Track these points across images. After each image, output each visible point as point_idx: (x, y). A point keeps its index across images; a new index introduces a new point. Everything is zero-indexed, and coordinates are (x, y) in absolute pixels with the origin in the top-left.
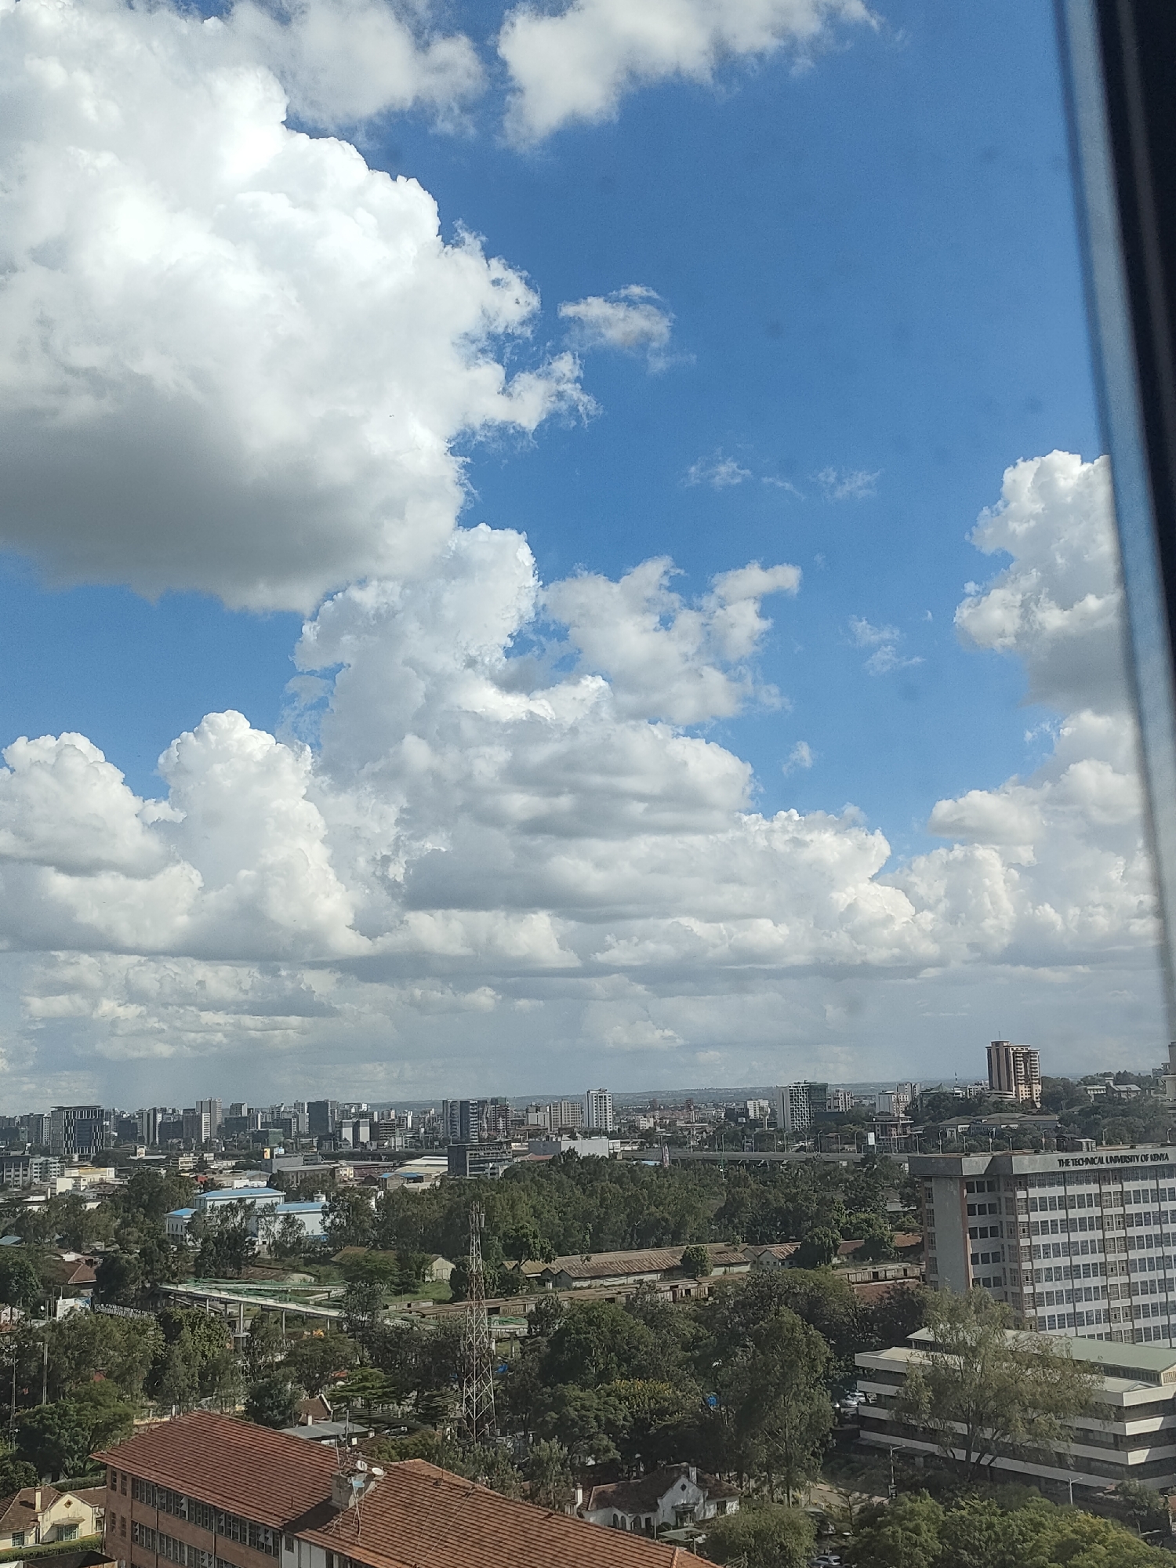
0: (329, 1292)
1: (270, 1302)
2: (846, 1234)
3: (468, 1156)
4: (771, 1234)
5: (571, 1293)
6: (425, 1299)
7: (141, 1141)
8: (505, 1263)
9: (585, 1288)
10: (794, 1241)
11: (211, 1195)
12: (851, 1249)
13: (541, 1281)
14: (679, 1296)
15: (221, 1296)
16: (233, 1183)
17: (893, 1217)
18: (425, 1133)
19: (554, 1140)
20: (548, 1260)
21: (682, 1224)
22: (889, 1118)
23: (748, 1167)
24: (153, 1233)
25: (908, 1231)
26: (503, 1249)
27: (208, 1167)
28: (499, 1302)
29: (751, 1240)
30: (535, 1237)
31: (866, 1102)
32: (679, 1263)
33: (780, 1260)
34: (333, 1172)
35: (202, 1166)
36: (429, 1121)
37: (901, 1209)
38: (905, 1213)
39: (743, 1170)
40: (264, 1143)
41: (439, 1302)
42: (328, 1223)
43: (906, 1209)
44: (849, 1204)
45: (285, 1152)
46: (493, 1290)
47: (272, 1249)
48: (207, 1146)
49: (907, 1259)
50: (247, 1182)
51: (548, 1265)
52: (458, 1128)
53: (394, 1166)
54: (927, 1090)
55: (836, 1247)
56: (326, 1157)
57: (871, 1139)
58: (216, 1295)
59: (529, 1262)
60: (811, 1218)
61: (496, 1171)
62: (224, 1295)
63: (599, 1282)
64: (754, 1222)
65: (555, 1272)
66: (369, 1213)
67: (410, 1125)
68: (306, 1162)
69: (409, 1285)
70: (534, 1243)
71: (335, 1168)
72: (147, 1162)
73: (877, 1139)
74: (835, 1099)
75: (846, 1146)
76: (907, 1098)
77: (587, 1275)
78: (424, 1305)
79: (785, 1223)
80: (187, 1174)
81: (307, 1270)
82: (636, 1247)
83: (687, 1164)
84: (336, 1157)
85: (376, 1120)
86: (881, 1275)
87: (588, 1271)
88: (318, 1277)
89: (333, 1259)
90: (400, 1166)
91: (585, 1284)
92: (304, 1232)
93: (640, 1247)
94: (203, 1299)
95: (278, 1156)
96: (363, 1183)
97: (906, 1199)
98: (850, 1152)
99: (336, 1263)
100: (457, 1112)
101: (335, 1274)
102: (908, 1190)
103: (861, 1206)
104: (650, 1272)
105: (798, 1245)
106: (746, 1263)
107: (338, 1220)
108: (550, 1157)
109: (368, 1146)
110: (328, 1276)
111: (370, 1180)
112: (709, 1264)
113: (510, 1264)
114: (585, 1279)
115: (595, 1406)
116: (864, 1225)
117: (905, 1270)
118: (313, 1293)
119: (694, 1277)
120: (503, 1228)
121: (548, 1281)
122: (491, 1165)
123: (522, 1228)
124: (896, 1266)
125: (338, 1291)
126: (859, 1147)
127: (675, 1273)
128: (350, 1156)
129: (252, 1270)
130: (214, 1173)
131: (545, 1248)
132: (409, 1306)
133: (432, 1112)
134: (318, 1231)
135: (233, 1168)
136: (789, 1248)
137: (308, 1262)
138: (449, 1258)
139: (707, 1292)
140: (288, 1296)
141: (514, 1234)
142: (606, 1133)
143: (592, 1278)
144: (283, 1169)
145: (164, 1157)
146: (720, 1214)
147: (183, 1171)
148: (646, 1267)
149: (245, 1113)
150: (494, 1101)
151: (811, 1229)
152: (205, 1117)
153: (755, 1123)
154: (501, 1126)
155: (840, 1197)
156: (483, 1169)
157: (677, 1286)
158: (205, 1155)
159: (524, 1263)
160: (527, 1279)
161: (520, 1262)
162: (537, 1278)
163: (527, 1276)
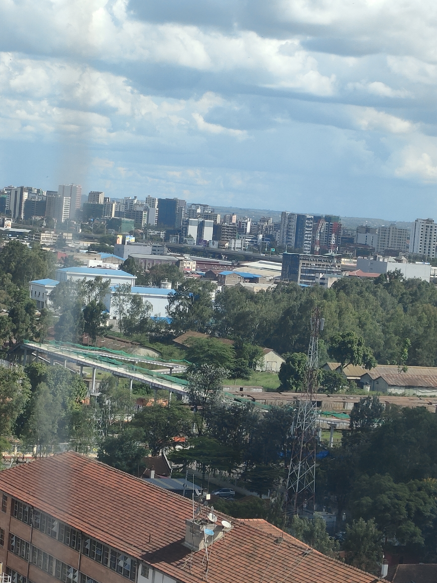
0: (171, 368)
1: (121, 370)
3: (301, 265)
5: (388, 398)
6: (256, 386)
7: (8, 214)
8: (330, 364)
9: (400, 395)
11: (69, 271)
13: (360, 384)
15: (78, 359)
16: (88, 262)
18: (263, 239)
19: (381, 260)
20: (369, 365)
24: (18, 297)
27: (66, 245)
30: (360, 344)
34: (178, 263)
35: (60, 243)
36: (266, 229)
40: (117, 230)
41: (268, 390)
42: (173, 308)
45: (136, 241)
46: (316, 386)
47: (123, 324)
48: (66, 227)
50: (100, 263)
51: (367, 371)
52: (294, 238)
53: (233, 266)
56: (173, 249)
58: (75, 357)
59: (351, 366)
61: (325, 281)
62: (81, 358)
63: (411, 391)
65: (374, 377)
66: (209, 305)
67: (248, 230)
68: (154, 252)
69: (242, 372)
70: (358, 350)
71: (180, 260)
72: (14, 234)
77: (402, 384)
78: (254, 390)
80: (48, 249)
81: (151, 346)
84: (182, 251)
85: (218, 221)
87: (403, 380)
88: (161, 354)
89: (175, 340)
90: (239, 266)
91: (399, 391)
92: (152, 314)
94: (61, 359)
95: (129, 243)
96: (205, 276)
99: (177, 344)
100: (294, 224)
101: (176, 354)
107: (181, 307)
108: (377, 275)
109: (211, 246)
110: (171, 354)
111: (210, 275)
113: (333, 365)
114: (401, 387)
115: (407, 496)
118: (157, 367)
121: (367, 384)
122: (321, 276)
123: (348, 335)
125: (180, 369)
128: (194, 252)
129: (104, 340)
130: (72, 251)
131: (367, 355)
132: (241, 389)
133: (271, 221)
134: (164, 315)
135: (88, 248)
137: (153, 340)
138: (279, 352)
140: (135, 367)
141: (341, 339)
142: (429, 260)
143: (407, 387)
144: (134, 256)
145: (28, 231)
147: (44, 245)
149: (101, 201)
150: (328, 219)
152: (66, 201)
154: (333, 242)
156: (313, 278)
158: (65, 234)
159: (346, 366)
160: (348, 380)
161: (343, 364)
162: (356, 380)
163: (348, 378)
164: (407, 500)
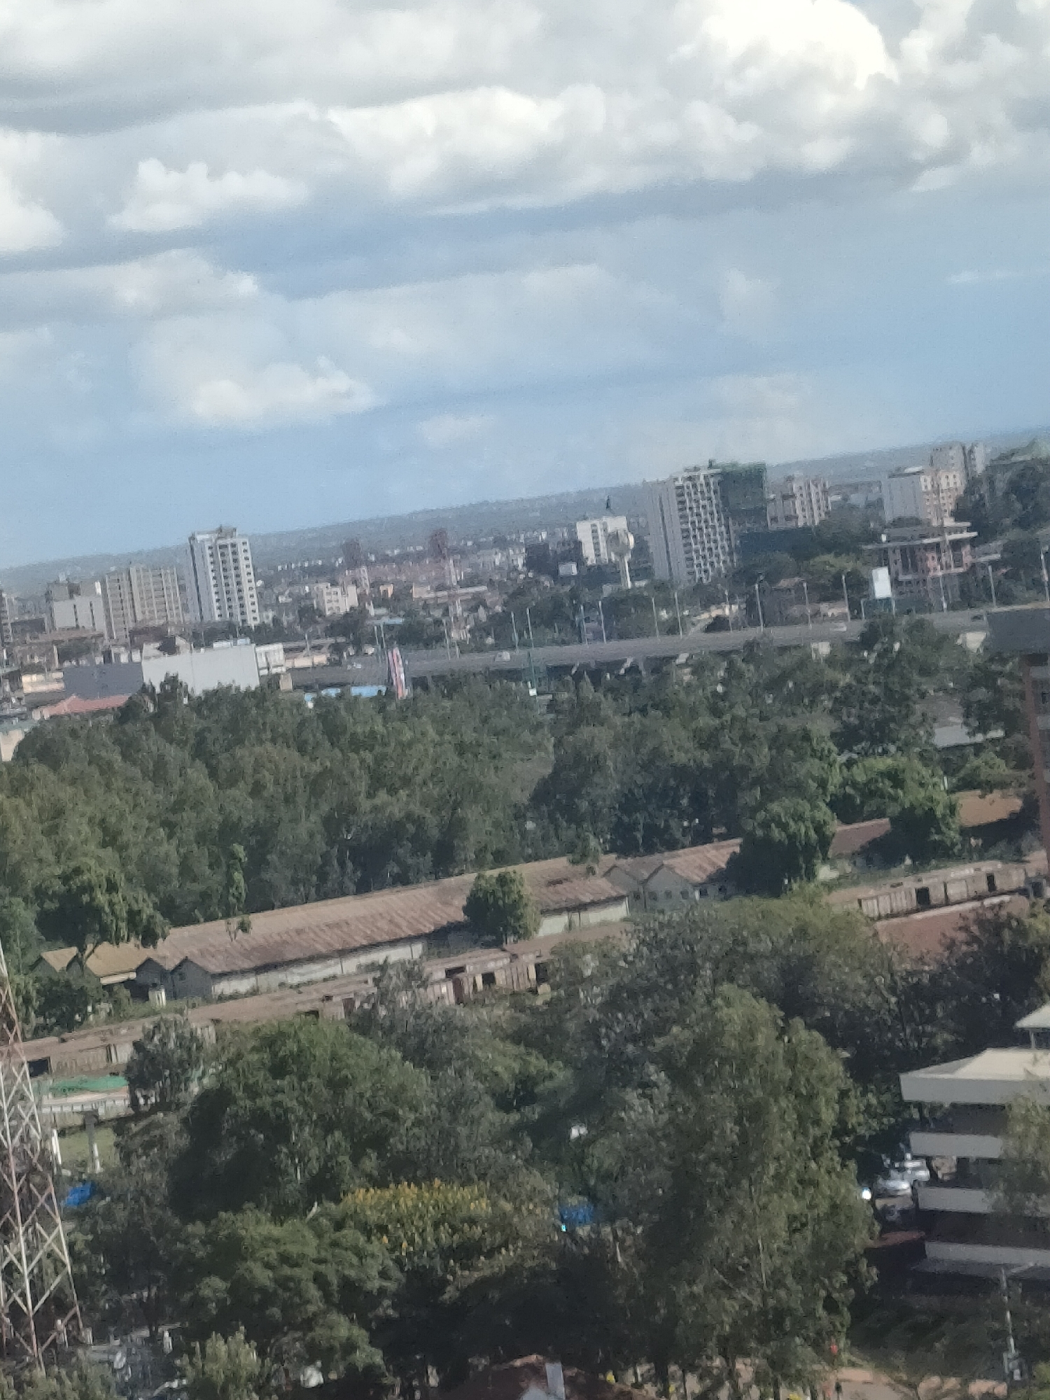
2: (846, 809)
4: (667, 827)
5: (215, 1010)
8: (50, 956)
9: (247, 995)
10: (722, 837)
12: (858, 843)
13: (139, 990)
14: (468, 989)
17: (951, 760)
19: (124, 659)
20: (149, 937)
21: (454, 828)
22: (919, 530)
23: (596, 676)
25: (987, 787)
26: (40, 923)
28: (48, 1046)
29: (624, 844)
30: (112, 887)
31: (857, 499)
32: (461, 917)
33: (695, 886)
37: (967, 740)
38: (978, 748)
39: (587, 686)
43: (979, 738)
44: (845, 739)
46: (27, 1020)
49: (993, 852)
51: (149, 952)
54: (1003, 457)
55: (825, 842)
57: (882, 584)
59: (105, 948)
60: (758, 781)
63: (274, 978)
64: (628, 803)
65: (169, 965)
70: (111, 904)
73: (895, 583)
74: (785, 497)
75: (824, 607)
76: (953, 481)
77: (247, 966)
79: (698, 800)
82: (353, 888)
83: (451, 684)
86: (936, 895)
87: (247, 954)
91: (243, 985)
93: (363, 888)
97: (979, 716)
98: (834, 619)
102: (982, 694)
103: (875, 741)
104: (394, 943)
105: (734, 846)
106: (618, 899)
108: (121, 701)
112: (530, 912)
113: (59, 958)
114: (243, 973)
115: (311, 1253)
116: (886, 786)
117: (990, 879)
119: (498, 944)
120: (32, 875)
121: (155, 986)
123: (77, 871)
124: (968, 870)
126: (854, 606)
127: (451, 937)
131: (139, 912)
136: (718, 855)
139: (533, 975)
141: (58, 886)
142: (245, 632)
143: (258, 970)
146: (543, 794)
148: (383, 931)
151: (761, 806)
153: (600, 574)
155: (822, 726)
157: (461, 969)
159: (93, 951)
160: (104, 987)
161: (82, 949)
162: (127, 984)
163: (105, 981)
164: (315, 1261)
